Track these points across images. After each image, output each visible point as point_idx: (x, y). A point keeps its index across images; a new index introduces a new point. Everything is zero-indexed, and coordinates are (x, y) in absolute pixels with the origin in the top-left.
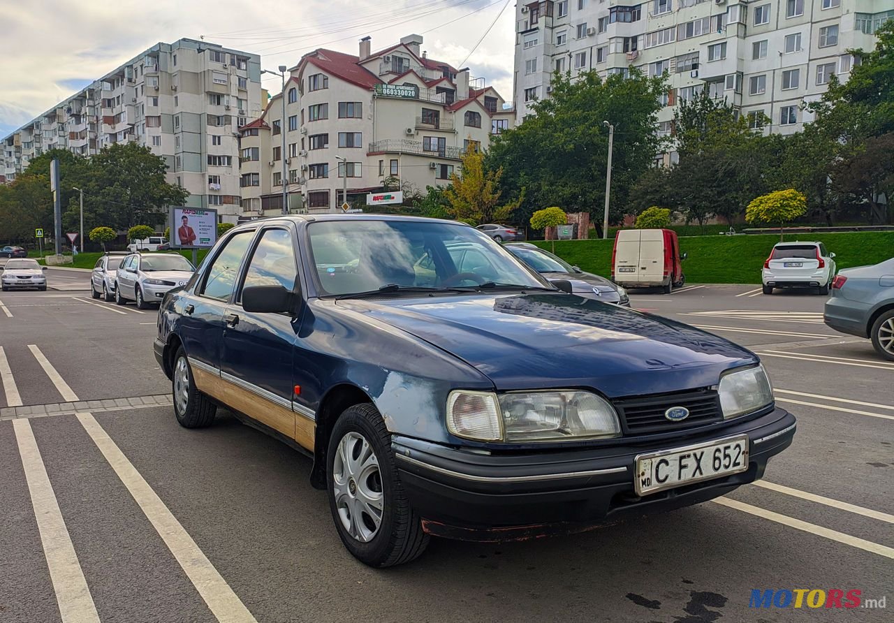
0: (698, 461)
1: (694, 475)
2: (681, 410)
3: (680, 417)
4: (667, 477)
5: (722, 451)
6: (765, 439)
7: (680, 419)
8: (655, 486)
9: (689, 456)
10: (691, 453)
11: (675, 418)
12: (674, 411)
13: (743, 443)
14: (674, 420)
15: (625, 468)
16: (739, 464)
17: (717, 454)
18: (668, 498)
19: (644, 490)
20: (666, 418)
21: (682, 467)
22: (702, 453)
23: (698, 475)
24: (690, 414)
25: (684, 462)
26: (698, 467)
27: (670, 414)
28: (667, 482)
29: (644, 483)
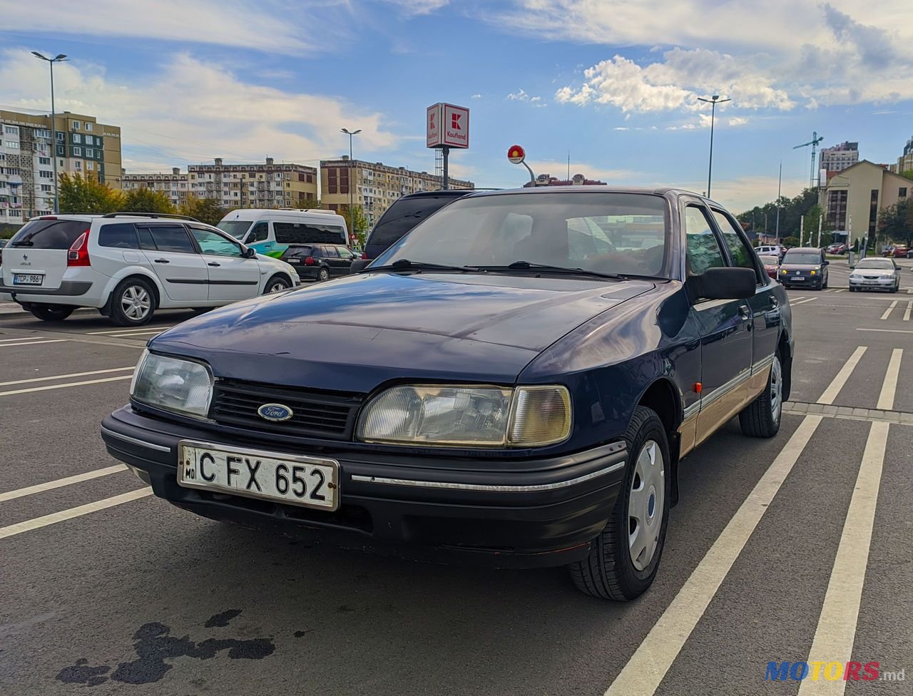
0: (253, 471)
1: (249, 486)
2: (282, 409)
3: (276, 416)
4: (213, 476)
5: (291, 470)
6: (377, 480)
7: (275, 420)
8: (198, 482)
9: (239, 460)
10: (244, 458)
11: (269, 416)
12: (271, 408)
13: (328, 473)
14: (266, 418)
15: (169, 449)
16: (322, 498)
17: (282, 472)
18: (273, 515)
19: (187, 481)
20: (257, 414)
21: (230, 471)
22: (258, 464)
23: (254, 488)
24: (294, 417)
25: (234, 465)
26: (253, 479)
27: (263, 411)
28: (215, 482)
29: (188, 473)
